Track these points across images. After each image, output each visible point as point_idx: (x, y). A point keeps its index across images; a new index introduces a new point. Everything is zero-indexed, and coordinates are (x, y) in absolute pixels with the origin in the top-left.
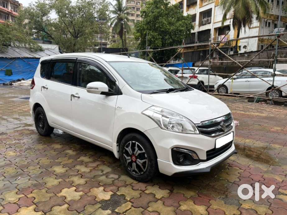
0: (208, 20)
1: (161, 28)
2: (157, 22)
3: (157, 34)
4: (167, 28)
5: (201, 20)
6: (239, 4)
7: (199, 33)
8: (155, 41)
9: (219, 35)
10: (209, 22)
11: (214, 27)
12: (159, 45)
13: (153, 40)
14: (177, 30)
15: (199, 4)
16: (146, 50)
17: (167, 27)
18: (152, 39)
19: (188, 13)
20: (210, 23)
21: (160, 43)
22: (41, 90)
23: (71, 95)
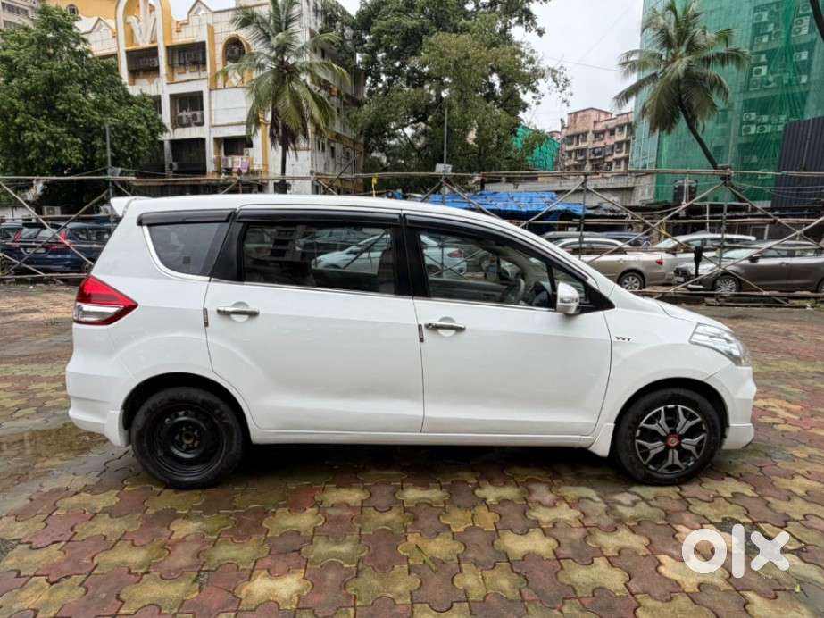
0: (194, 117)
1: (73, 115)
2: (61, 98)
3: (64, 130)
4: (94, 117)
5: (176, 114)
6: (285, 99)
7: (174, 143)
8: (59, 150)
9: (226, 154)
10: (199, 120)
11: (212, 136)
12: (74, 161)
13: (53, 146)
14: (126, 129)
15: (167, 75)
16: (109, 176)
17: (93, 115)
18: (49, 143)
19: (141, 91)
20: (202, 124)
21: (78, 156)
22: (206, 324)
23: (420, 326)
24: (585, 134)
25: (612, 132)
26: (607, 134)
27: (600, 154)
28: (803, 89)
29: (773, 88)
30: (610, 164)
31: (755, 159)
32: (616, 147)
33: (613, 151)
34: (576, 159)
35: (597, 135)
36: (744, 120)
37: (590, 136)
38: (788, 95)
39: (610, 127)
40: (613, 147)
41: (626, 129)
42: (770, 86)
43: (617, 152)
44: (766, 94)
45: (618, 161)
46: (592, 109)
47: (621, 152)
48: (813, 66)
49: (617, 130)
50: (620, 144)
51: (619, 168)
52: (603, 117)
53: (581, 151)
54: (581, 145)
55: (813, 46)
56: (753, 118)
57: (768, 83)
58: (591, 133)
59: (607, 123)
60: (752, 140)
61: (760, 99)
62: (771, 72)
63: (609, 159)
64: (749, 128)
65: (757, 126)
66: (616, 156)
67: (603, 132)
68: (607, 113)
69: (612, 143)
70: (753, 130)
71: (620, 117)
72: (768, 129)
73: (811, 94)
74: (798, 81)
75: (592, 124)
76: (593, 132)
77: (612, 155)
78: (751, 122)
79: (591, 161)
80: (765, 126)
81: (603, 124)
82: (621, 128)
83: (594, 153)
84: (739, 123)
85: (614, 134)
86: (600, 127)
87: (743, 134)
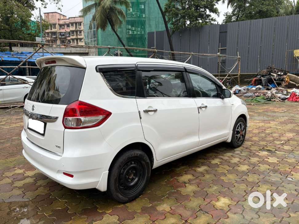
22: (141, 118)
23: (198, 108)
24: (55, 25)
25: (68, 26)
26: (66, 26)
27: (64, 35)
28: (144, 19)
29: (135, 17)
30: (69, 41)
31: (132, 44)
32: (71, 33)
33: (70, 35)
34: (51, 37)
35: (61, 26)
36: (127, 28)
37: (57, 26)
38: (140, 20)
39: (67, 23)
40: (69, 33)
41: (74, 24)
42: (134, 16)
43: (72, 36)
44: (133, 19)
45: (73, 40)
46: (56, 12)
47: (74, 35)
48: (146, 11)
49: (70, 25)
50: (73, 32)
51: (74, 43)
52: (62, 18)
53: (54, 33)
54: (53, 30)
55: (145, 4)
56: (130, 28)
57: (133, 15)
58: (57, 24)
59: (65, 20)
60: (131, 36)
61: (131, 20)
62: (134, 11)
63: (69, 38)
64: (129, 32)
65: (132, 31)
66: (71, 37)
67: (64, 25)
68: (64, 16)
69: (69, 31)
70: (131, 33)
71: (71, 19)
72: (135, 33)
73: (146, 21)
74: (142, 16)
75: (57, 20)
76: (59, 24)
77: (70, 36)
78: (129, 29)
79: (60, 38)
80: (134, 32)
81: (63, 21)
82: (72, 24)
83: (61, 35)
84: (125, 30)
85: (69, 27)
86: (61, 22)
87: (127, 34)
